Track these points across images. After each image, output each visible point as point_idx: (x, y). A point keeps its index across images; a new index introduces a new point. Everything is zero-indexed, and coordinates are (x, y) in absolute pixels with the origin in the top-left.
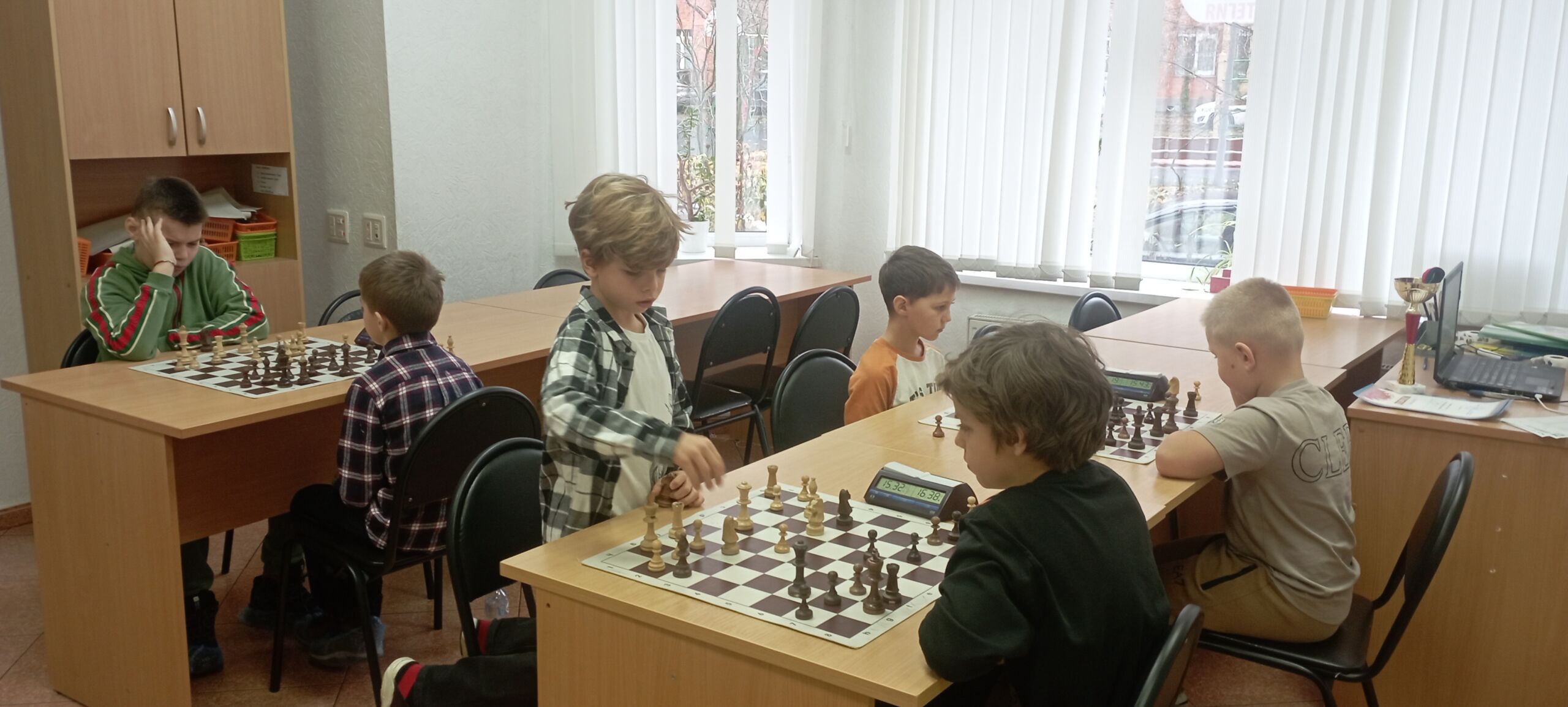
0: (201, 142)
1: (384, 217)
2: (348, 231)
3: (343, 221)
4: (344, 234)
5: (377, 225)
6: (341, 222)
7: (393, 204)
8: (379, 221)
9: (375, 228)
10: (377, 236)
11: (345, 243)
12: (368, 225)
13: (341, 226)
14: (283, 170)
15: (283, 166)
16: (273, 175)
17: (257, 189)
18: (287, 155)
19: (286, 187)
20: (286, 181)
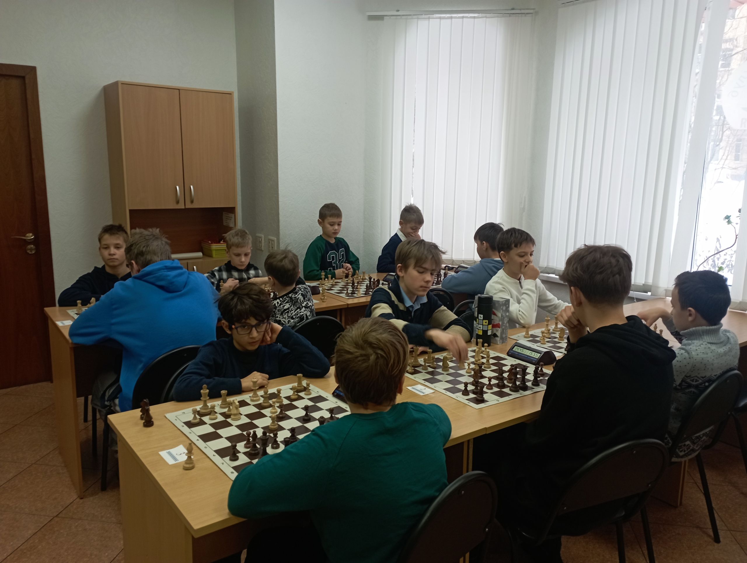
0: (192, 202)
1: (276, 239)
2: (263, 245)
3: (261, 240)
4: (261, 246)
5: (273, 242)
6: (260, 240)
7: (279, 233)
8: (273, 241)
9: (272, 244)
10: (272, 248)
11: (263, 251)
12: (270, 242)
13: (260, 242)
14: (233, 215)
15: (233, 213)
16: (230, 217)
17: (225, 224)
18: (234, 208)
19: (234, 223)
20: (234, 220)
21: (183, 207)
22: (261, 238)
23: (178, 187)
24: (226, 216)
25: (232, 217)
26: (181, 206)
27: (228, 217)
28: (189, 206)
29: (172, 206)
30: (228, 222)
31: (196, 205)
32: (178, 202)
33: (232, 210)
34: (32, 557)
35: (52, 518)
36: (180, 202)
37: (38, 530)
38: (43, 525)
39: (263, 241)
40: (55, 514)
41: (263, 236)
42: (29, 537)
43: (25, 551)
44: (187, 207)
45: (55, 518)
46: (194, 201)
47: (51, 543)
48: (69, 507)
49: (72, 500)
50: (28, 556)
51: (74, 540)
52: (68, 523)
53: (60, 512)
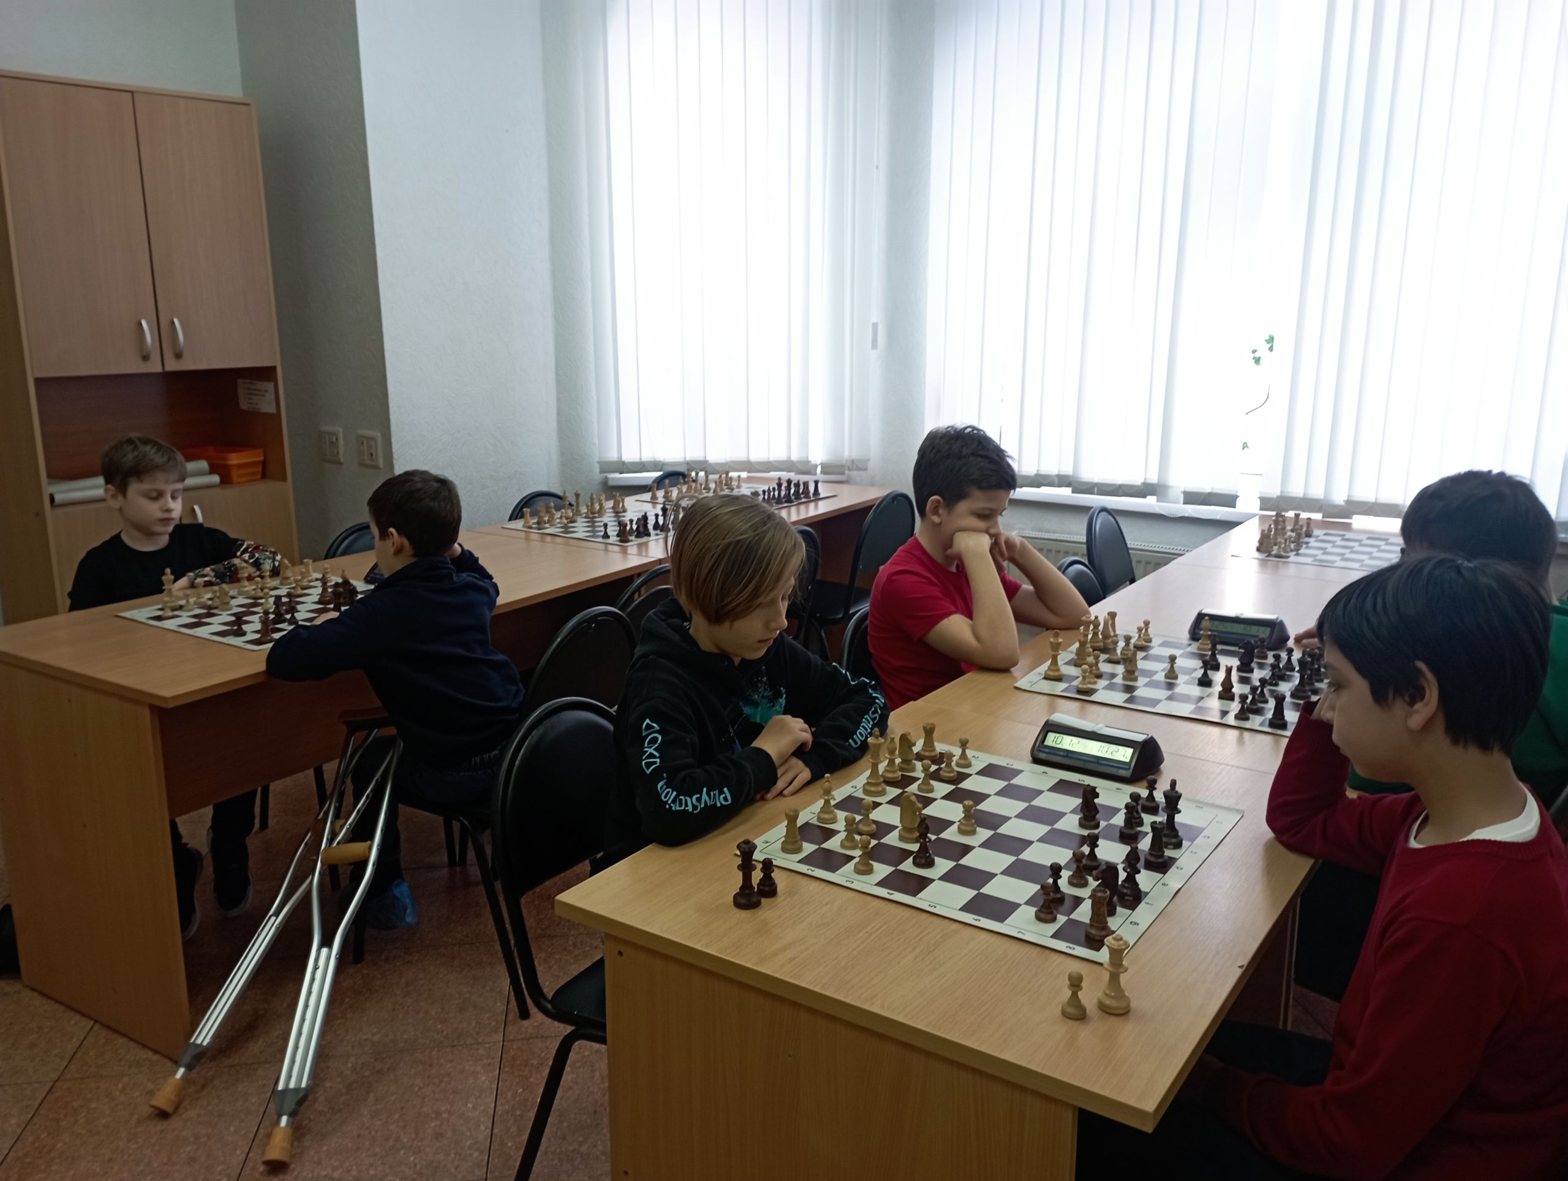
0: (178, 356)
1: (379, 434)
2: (342, 449)
3: (337, 439)
4: (338, 453)
5: (372, 443)
6: (334, 440)
7: (388, 419)
8: (374, 439)
9: (370, 447)
10: (372, 455)
11: (339, 463)
12: (362, 443)
13: (334, 444)
14: (270, 386)
15: (269, 380)
16: (260, 390)
17: (244, 406)
18: (273, 369)
19: (274, 404)
20: (273, 397)
21: (159, 370)
22: (336, 434)
23: (144, 323)
24: (249, 389)
25: (266, 391)
26: (154, 367)
27: (255, 390)
28: (172, 365)
29: (131, 366)
30: (256, 404)
31: (189, 364)
32: (146, 358)
33: (266, 373)
34: (54, 1168)
35: (50, 1085)
36: (152, 357)
37: (33, 1113)
38: (38, 1101)
39: (341, 442)
40: (54, 1076)
41: (341, 430)
42: (19, 1131)
43: (28, 1160)
44: (168, 368)
45: (57, 1084)
46: (185, 354)
47: (84, 1132)
48: (79, 1055)
49: (76, 1042)
50: (43, 1167)
51: (135, 1117)
52: (98, 1088)
53: (62, 1068)
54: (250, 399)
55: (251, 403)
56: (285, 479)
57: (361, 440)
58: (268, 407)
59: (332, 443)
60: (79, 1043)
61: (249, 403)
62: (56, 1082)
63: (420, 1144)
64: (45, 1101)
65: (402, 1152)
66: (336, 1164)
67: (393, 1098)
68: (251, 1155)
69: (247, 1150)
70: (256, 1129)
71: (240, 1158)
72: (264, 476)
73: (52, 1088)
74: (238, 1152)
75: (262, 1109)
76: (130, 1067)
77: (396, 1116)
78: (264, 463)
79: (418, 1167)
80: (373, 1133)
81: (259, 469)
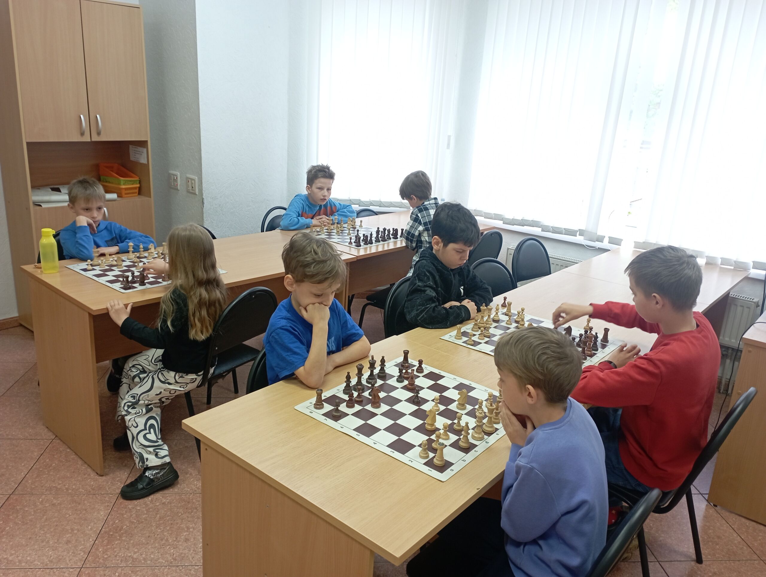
0: (99, 134)
1: (197, 178)
4: (177, 184)
6: (176, 178)
7: (201, 171)
8: (194, 180)
9: (192, 184)
10: (193, 188)
14: (145, 150)
15: (144, 147)
16: (140, 152)
17: (132, 158)
18: (146, 142)
19: (146, 159)
20: (146, 156)
21: (89, 140)
22: (176, 176)
23: (82, 116)
24: (134, 151)
25: (143, 152)
26: (87, 139)
27: (137, 151)
28: (95, 138)
29: (75, 138)
30: (138, 158)
31: (104, 138)
32: (82, 134)
33: (142, 144)
36: (85, 133)
39: (179, 178)
40: (10, 492)
41: (179, 174)
44: (93, 140)
46: (102, 133)
47: (20, 522)
48: (23, 482)
51: (45, 517)
52: (30, 500)
53: (14, 488)
54: (135, 155)
55: (135, 158)
56: (150, 197)
57: (188, 180)
58: (143, 161)
59: (174, 180)
60: (24, 476)
61: (134, 157)
62: (10, 495)
63: (177, 543)
64: (4, 505)
65: (168, 547)
66: (136, 550)
67: (168, 518)
68: (96, 542)
69: (95, 539)
70: (101, 528)
71: (91, 543)
72: (140, 193)
73: (9, 497)
74: (91, 540)
75: (105, 518)
76: (46, 490)
77: (168, 528)
78: (140, 188)
79: (175, 556)
80: (156, 535)
81: (137, 191)
